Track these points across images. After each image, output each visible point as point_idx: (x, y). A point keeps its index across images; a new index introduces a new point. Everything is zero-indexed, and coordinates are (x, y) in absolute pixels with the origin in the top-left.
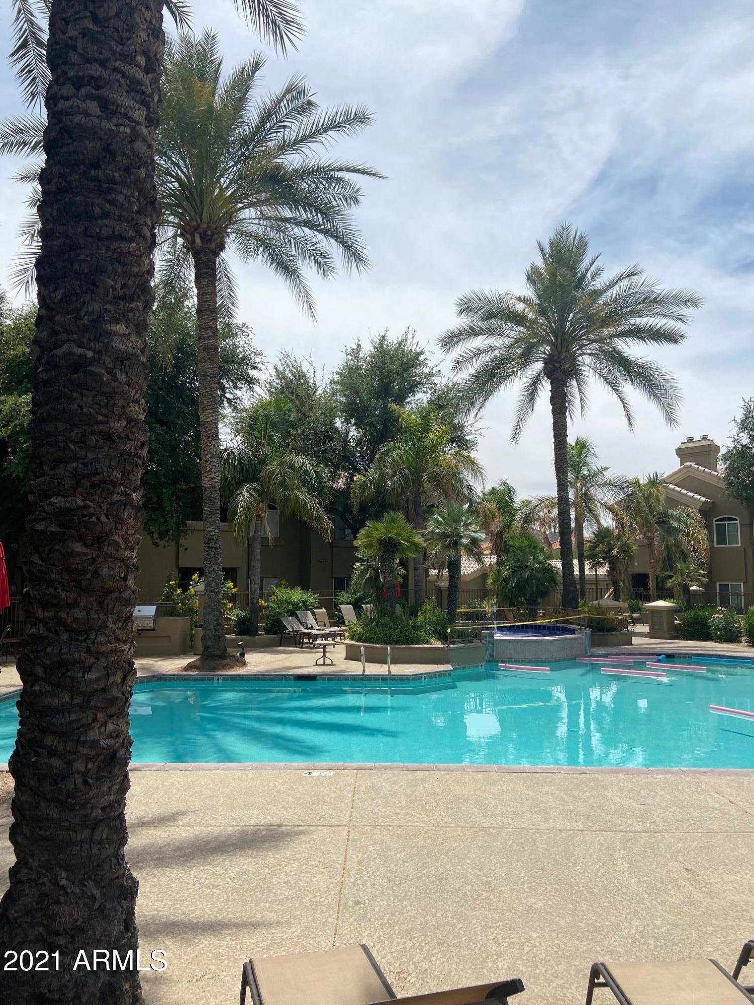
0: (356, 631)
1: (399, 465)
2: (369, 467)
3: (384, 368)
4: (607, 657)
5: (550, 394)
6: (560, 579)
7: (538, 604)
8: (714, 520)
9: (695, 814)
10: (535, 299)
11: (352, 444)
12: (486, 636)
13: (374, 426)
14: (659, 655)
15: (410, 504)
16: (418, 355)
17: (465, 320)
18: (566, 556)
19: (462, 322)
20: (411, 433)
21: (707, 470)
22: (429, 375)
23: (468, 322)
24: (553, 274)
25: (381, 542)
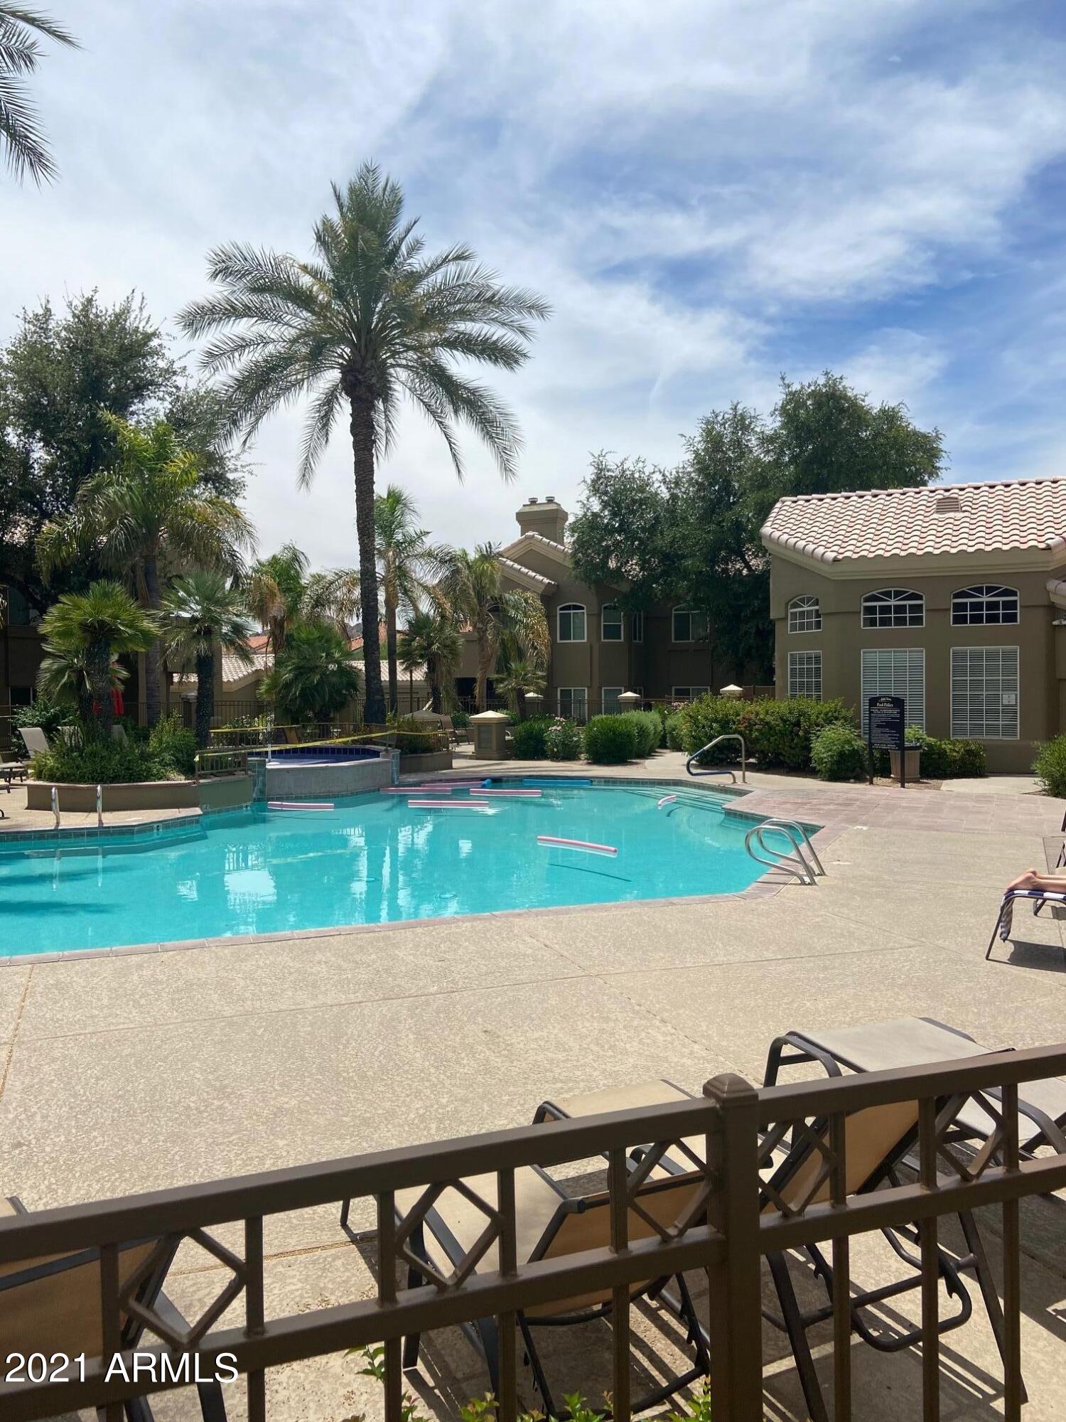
0: (46, 765)
1: (118, 510)
2: (67, 511)
3: (90, 351)
4: (420, 786)
5: (350, 420)
6: (362, 684)
7: (332, 720)
8: (558, 608)
9: (503, 964)
10: (327, 272)
11: (37, 470)
12: (254, 766)
13: (74, 444)
14: (483, 779)
15: (140, 573)
16: (148, 337)
17: (221, 289)
18: (370, 653)
19: (216, 291)
20: (138, 461)
21: (552, 543)
22: (167, 371)
23: (226, 293)
24: (353, 237)
25: (85, 627)
